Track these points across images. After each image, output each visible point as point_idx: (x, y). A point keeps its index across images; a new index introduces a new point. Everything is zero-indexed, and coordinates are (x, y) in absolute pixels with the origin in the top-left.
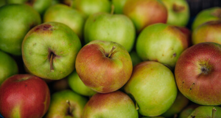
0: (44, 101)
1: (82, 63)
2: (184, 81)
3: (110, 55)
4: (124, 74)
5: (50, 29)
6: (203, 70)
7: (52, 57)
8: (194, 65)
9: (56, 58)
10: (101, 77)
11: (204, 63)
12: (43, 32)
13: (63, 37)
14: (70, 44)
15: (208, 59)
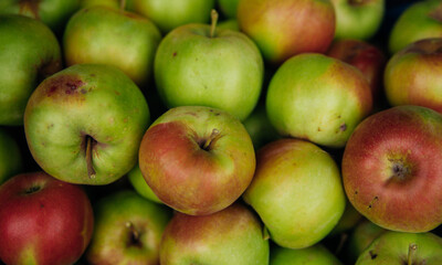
0: (81, 229)
1: (152, 165)
2: (358, 190)
3: (208, 144)
4: (237, 183)
5: (79, 90)
6: (397, 170)
7: (89, 145)
8: (377, 161)
9: (98, 147)
10: (191, 194)
11: (398, 157)
12: (66, 100)
13: (110, 106)
14: (125, 120)
15: (406, 151)
